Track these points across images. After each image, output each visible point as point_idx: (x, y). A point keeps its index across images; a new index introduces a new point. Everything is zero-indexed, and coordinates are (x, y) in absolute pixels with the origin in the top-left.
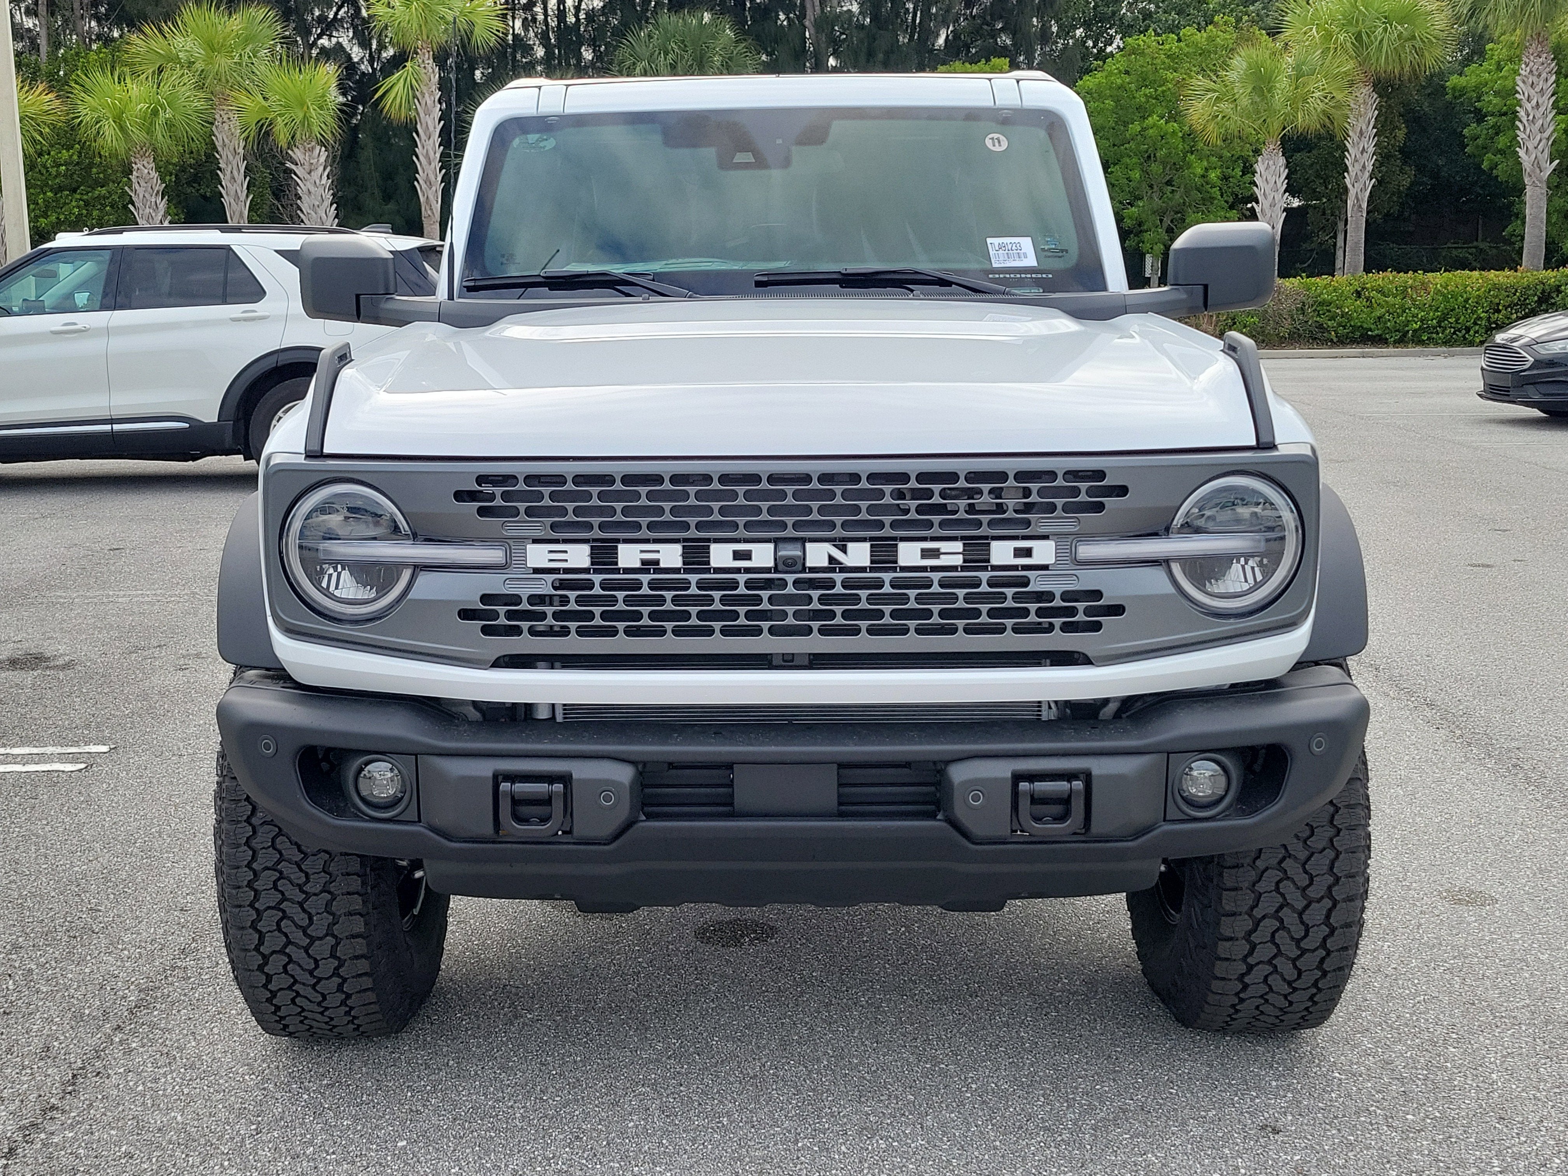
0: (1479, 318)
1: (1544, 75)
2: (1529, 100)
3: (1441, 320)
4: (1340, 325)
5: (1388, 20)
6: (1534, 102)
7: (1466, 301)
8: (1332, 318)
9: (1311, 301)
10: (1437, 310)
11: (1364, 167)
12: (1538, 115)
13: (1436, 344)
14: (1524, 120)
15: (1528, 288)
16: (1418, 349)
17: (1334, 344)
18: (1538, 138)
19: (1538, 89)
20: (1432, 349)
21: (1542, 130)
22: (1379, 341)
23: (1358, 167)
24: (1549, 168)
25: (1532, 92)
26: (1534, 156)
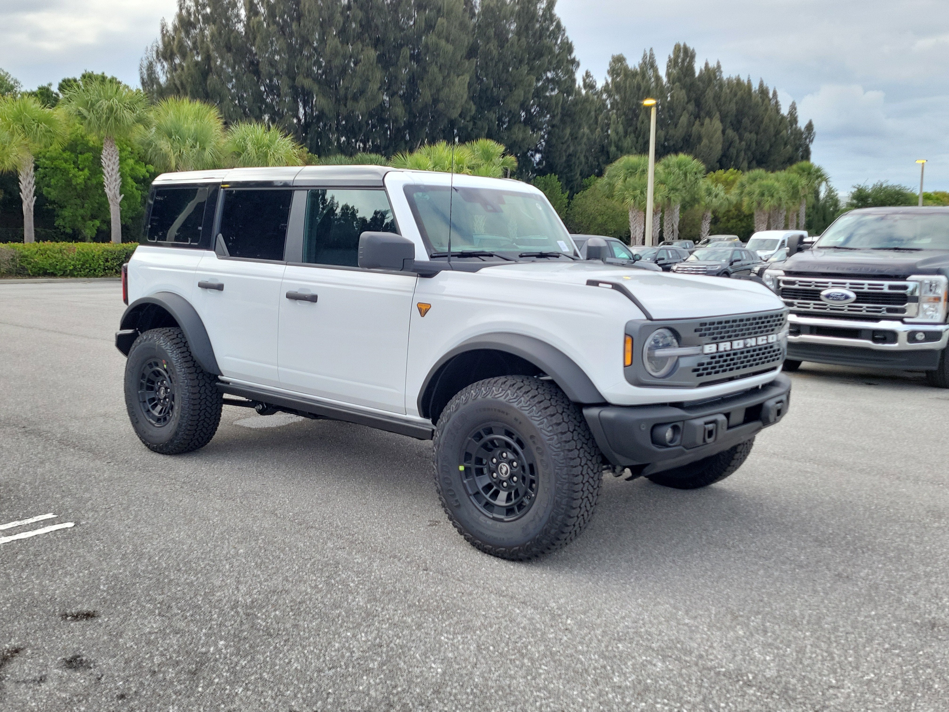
0: (100, 265)
1: (114, 156)
2: (108, 166)
3: (83, 265)
4: (33, 267)
5: (39, 122)
6: (111, 168)
7: (94, 256)
8: (29, 264)
9: (17, 255)
10: (80, 261)
11: (30, 190)
12: (113, 174)
13: (81, 276)
14: (107, 175)
15: (120, 251)
16: (73, 279)
17: (29, 276)
18: (114, 184)
19: (112, 162)
20: (79, 279)
21: (116, 180)
22: (53, 275)
23: (28, 190)
24: (120, 198)
25: (110, 163)
26: (113, 192)
